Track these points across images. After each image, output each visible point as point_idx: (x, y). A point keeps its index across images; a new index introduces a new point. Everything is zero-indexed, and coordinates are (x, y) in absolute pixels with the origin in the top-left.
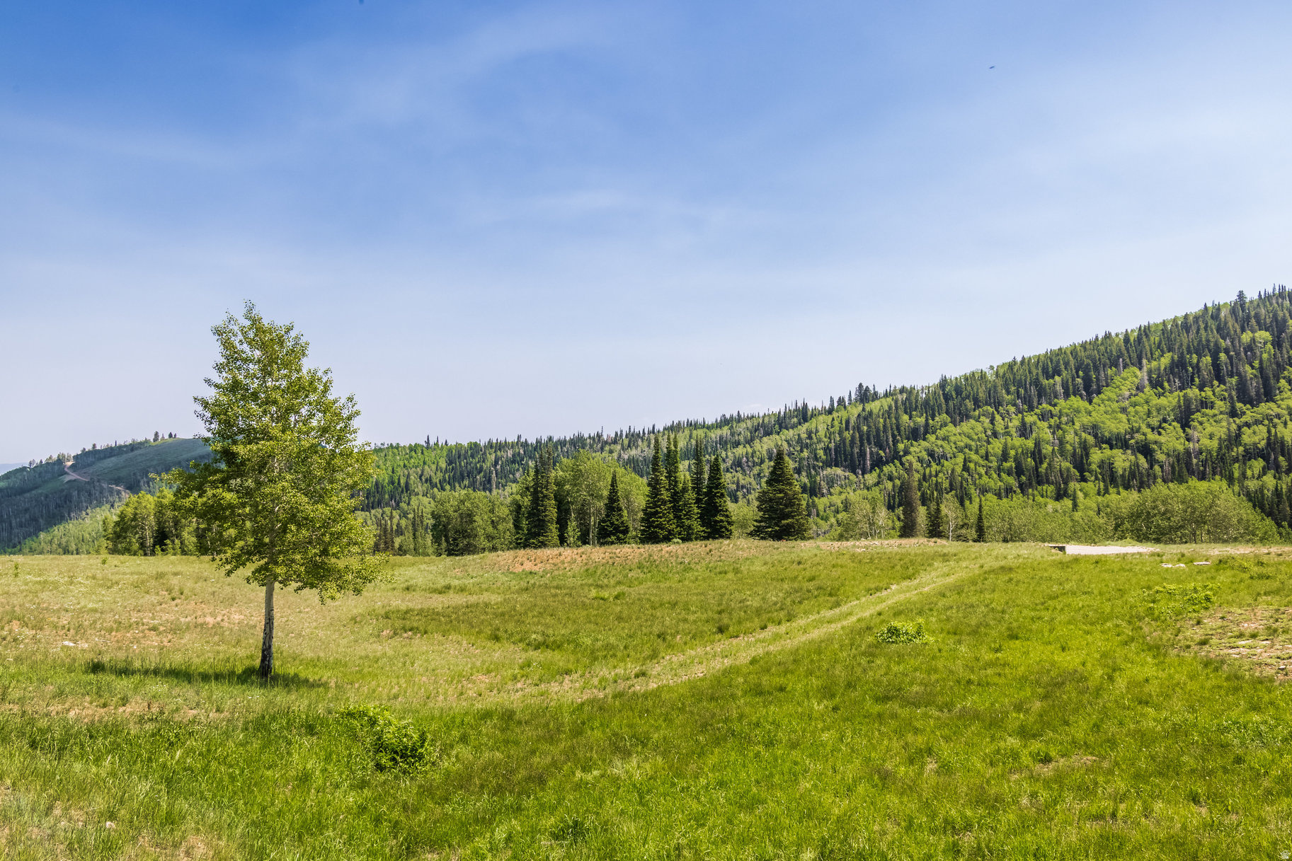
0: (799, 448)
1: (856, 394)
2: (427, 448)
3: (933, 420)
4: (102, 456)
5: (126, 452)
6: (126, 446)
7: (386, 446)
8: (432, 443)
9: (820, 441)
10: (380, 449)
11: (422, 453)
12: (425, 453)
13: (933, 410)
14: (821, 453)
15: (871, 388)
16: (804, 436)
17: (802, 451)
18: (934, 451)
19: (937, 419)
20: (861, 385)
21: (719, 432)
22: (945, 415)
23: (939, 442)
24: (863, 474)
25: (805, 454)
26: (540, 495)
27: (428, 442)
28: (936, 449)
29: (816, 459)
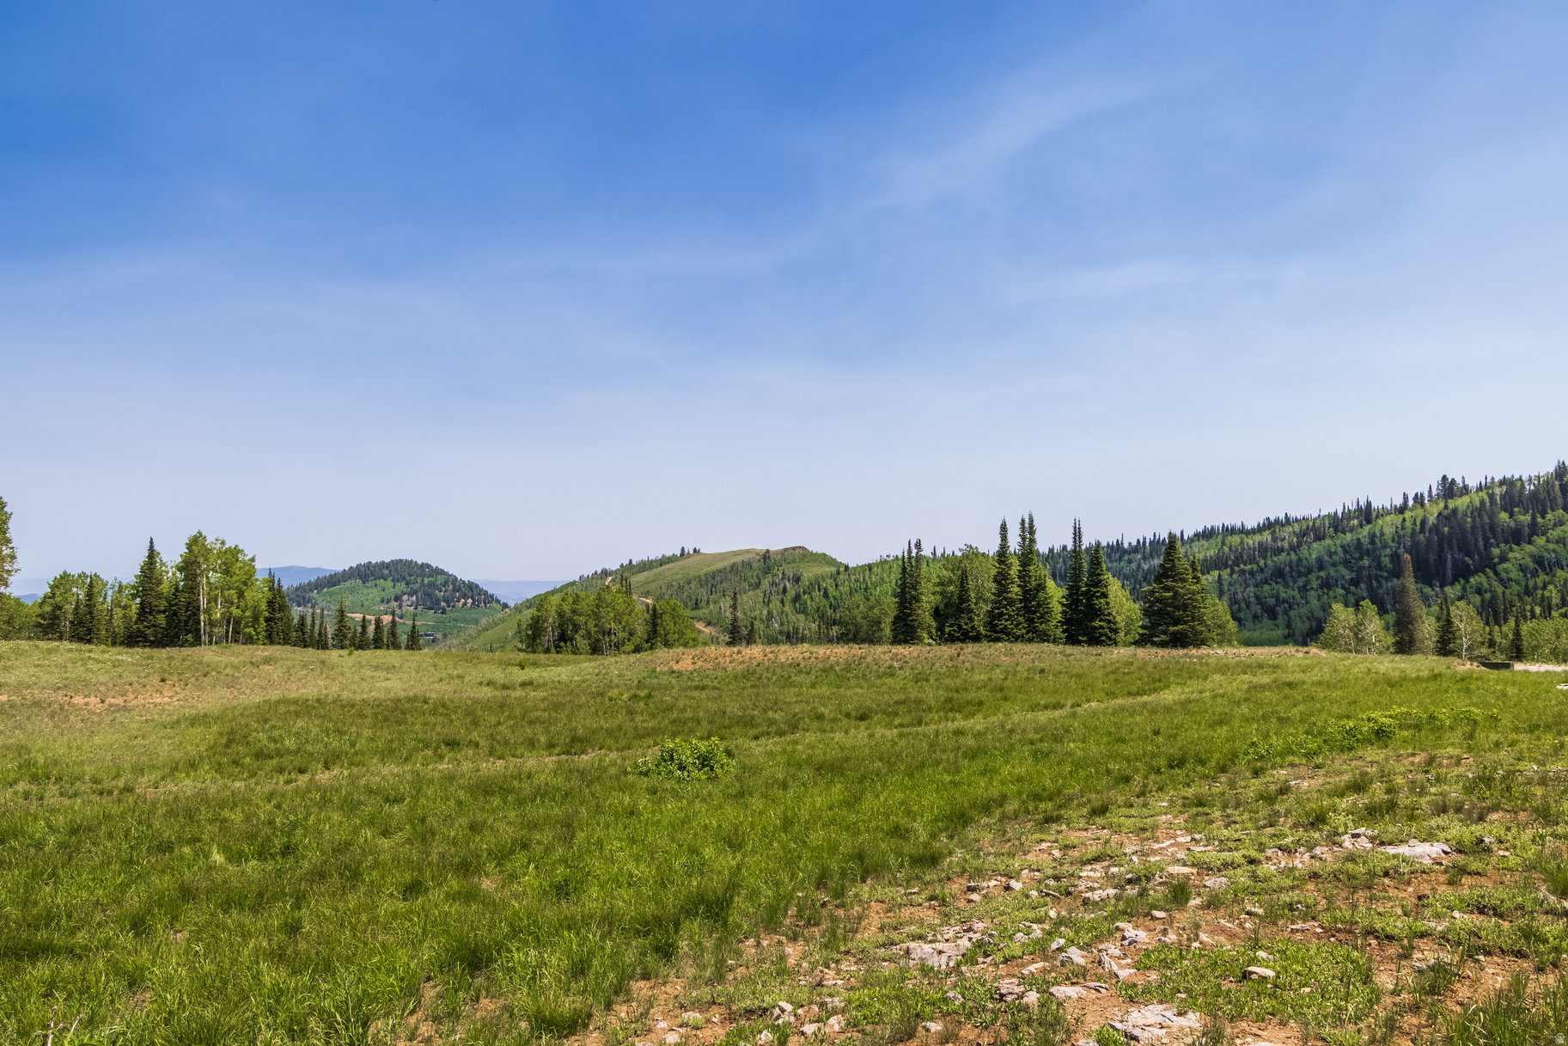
0: (1357, 555)
1: (1438, 489)
2: (934, 559)
3: (1543, 518)
4: (637, 569)
5: (657, 567)
6: (656, 561)
7: (892, 558)
8: (939, 554)
9: (1385, 546)
10: (886, 561)
11: (928, 565)
12: (931, 565)
13: (1544, 506)
14: (1386, 561)
15: (1459, 481)
16: (1365, 541)
17: (1362, 559)
18: (1542, 557)
19: (1549, 516)
20: (1444, 478)
21: (1258, 538)
22: (1561, 511)
23: (1551, 546)
24: (1442, 587)
25: (1366, 562)
26: (908, 596)
27: (934, 554)
28: (1545, 554)
29: (1380, 567)
